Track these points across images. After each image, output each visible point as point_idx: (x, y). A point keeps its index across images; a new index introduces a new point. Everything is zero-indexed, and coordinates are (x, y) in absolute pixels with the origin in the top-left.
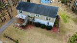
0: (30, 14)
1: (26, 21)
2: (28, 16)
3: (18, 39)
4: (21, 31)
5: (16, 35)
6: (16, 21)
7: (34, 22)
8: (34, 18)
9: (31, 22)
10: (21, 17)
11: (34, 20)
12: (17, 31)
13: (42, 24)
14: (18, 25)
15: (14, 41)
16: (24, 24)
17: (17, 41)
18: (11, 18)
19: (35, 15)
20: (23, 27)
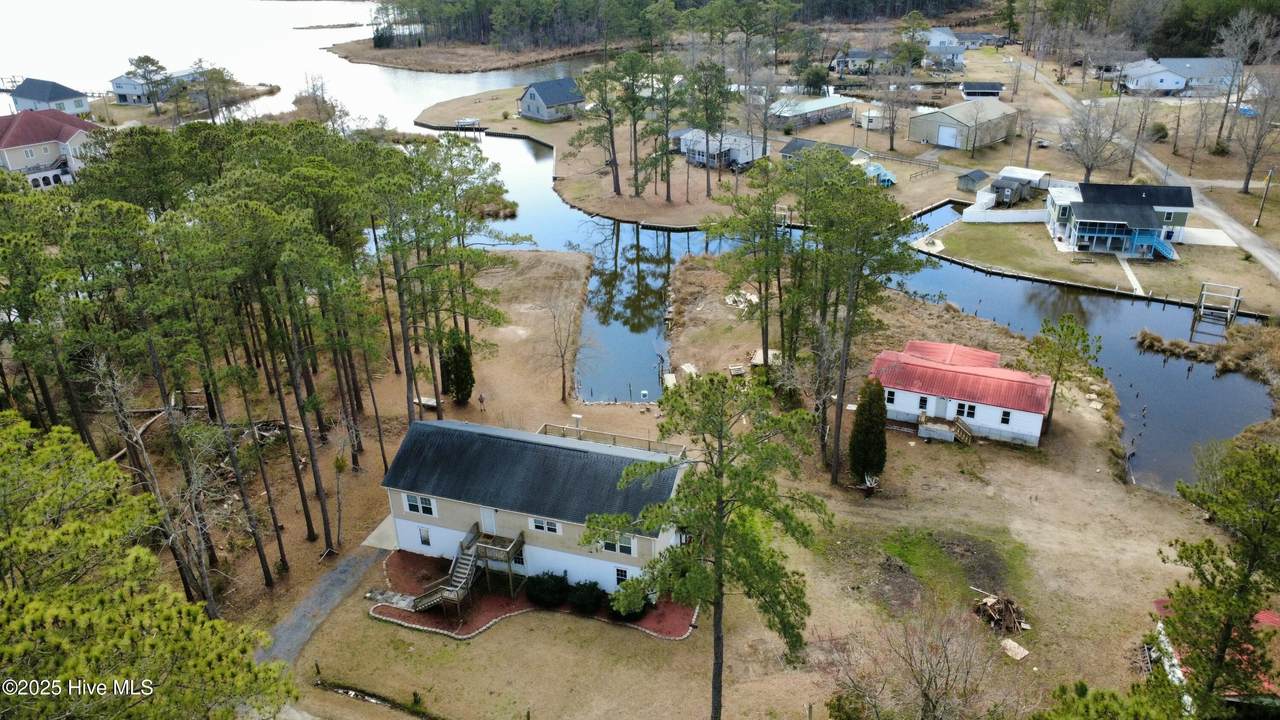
0: (491, 519)
1: (463, 575)
2: (476, 532)
3: (413, 689)
4: (427, 641)
5: (399, 668)
6: (381, 575)
7: (518, 578)
8: (521, 542)
9: (500, 578)
10: (417, 548)
11: (520, 560)
12: (398, 645)
13: (580, 587)
14: (404, 603)
15: (395, 705)
16: (452, 594)
17: (417, 700)
18: (331, 555)
19: (530, 521)
20: (444, 616)
